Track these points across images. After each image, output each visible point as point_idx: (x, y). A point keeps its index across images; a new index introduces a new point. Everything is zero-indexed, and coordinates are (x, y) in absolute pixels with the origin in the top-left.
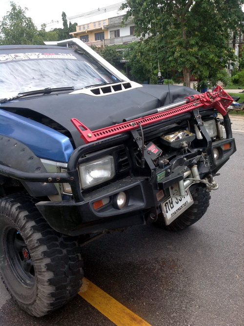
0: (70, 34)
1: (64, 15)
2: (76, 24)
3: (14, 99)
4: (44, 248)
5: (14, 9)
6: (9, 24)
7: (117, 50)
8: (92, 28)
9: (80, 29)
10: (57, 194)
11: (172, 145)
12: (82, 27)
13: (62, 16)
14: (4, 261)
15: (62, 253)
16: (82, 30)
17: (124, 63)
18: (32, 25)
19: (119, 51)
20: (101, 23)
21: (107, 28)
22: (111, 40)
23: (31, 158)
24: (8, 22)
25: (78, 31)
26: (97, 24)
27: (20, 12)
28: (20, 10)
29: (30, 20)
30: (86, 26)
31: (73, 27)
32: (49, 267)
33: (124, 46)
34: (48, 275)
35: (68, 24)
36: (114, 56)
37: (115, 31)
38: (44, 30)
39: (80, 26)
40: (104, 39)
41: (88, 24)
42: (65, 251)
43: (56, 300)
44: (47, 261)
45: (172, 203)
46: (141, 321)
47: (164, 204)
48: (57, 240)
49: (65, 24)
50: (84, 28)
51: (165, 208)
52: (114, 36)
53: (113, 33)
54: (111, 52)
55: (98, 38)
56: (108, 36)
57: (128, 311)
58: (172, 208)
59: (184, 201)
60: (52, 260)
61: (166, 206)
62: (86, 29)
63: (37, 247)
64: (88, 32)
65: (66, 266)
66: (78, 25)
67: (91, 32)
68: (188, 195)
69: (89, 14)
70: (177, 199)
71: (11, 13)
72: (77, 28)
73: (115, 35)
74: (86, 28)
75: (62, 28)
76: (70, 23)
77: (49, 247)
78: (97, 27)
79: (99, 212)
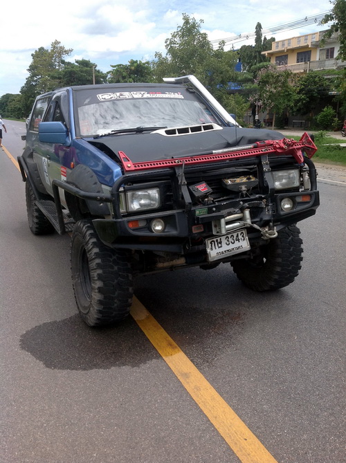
0: (263, 53)
1: (259, 27)
2: (273, 39)
3: (105, 135)
4: (98, 261)
5: (187, 22)
6: (179, 42)
7: (326, 77)
8: (294, 45)
9: (277, 46)
10: (109, 215)
11: (228, 188)
12: (280, 44)
13: (256, 28)
14: (78, 278)
15: (113, 268)
16: (280, 48)
17: (334, 96)
18: (208, 43)
19: (329, 79)
20: (309, 37)
21: (316, 46)
22: (320, 61)
23: (95, 183)
24: (177, 40)
25: (274, 49)
26: (302, 39)
27: (194, 26)
28: (194, 23)
29: (204, 36)
30: (286, 43)
31: (268, 44)
32: (100, 277)
33: (336, 71)
34: (98, 284)
35: (263, 39)
36: (320, 86)
37: (328, 50)
38: (222, 49)
39: (278, 42)
40: (309, 60)
41: (290, 39)
42: (116, 268)
43: (104, 308)
44: (100, 271)
45: (221, 243)
46: (176, 347)
47: (209, 242)
48: (111, 257)
49: (258, 39)
50: (283, 45)
51: (210, 245)
52: (325, 57)
53: (325, 52)
54: (317, 79)
55: (302, 59)
56: (316, 56)
57: (170, 339)
58: (219, 247)
59: (237, 244)
60: (104, 273)
61: (211, 243)
62: (287, 47)
63: (94, 259)
64: (288, 50)
65: (116, 281)
66: (276, 41)
67: (292, 50)
68: (245, 241)
69: (292, 26)
70: (228, 241)
71: (182, 28)
72: (274, 45)
73: (327, 56)
74: (286, 45)
75: (254, 45)
76: (265, 38)
77: (103, 261)
78: (302, 44)
79: (134, 230)
